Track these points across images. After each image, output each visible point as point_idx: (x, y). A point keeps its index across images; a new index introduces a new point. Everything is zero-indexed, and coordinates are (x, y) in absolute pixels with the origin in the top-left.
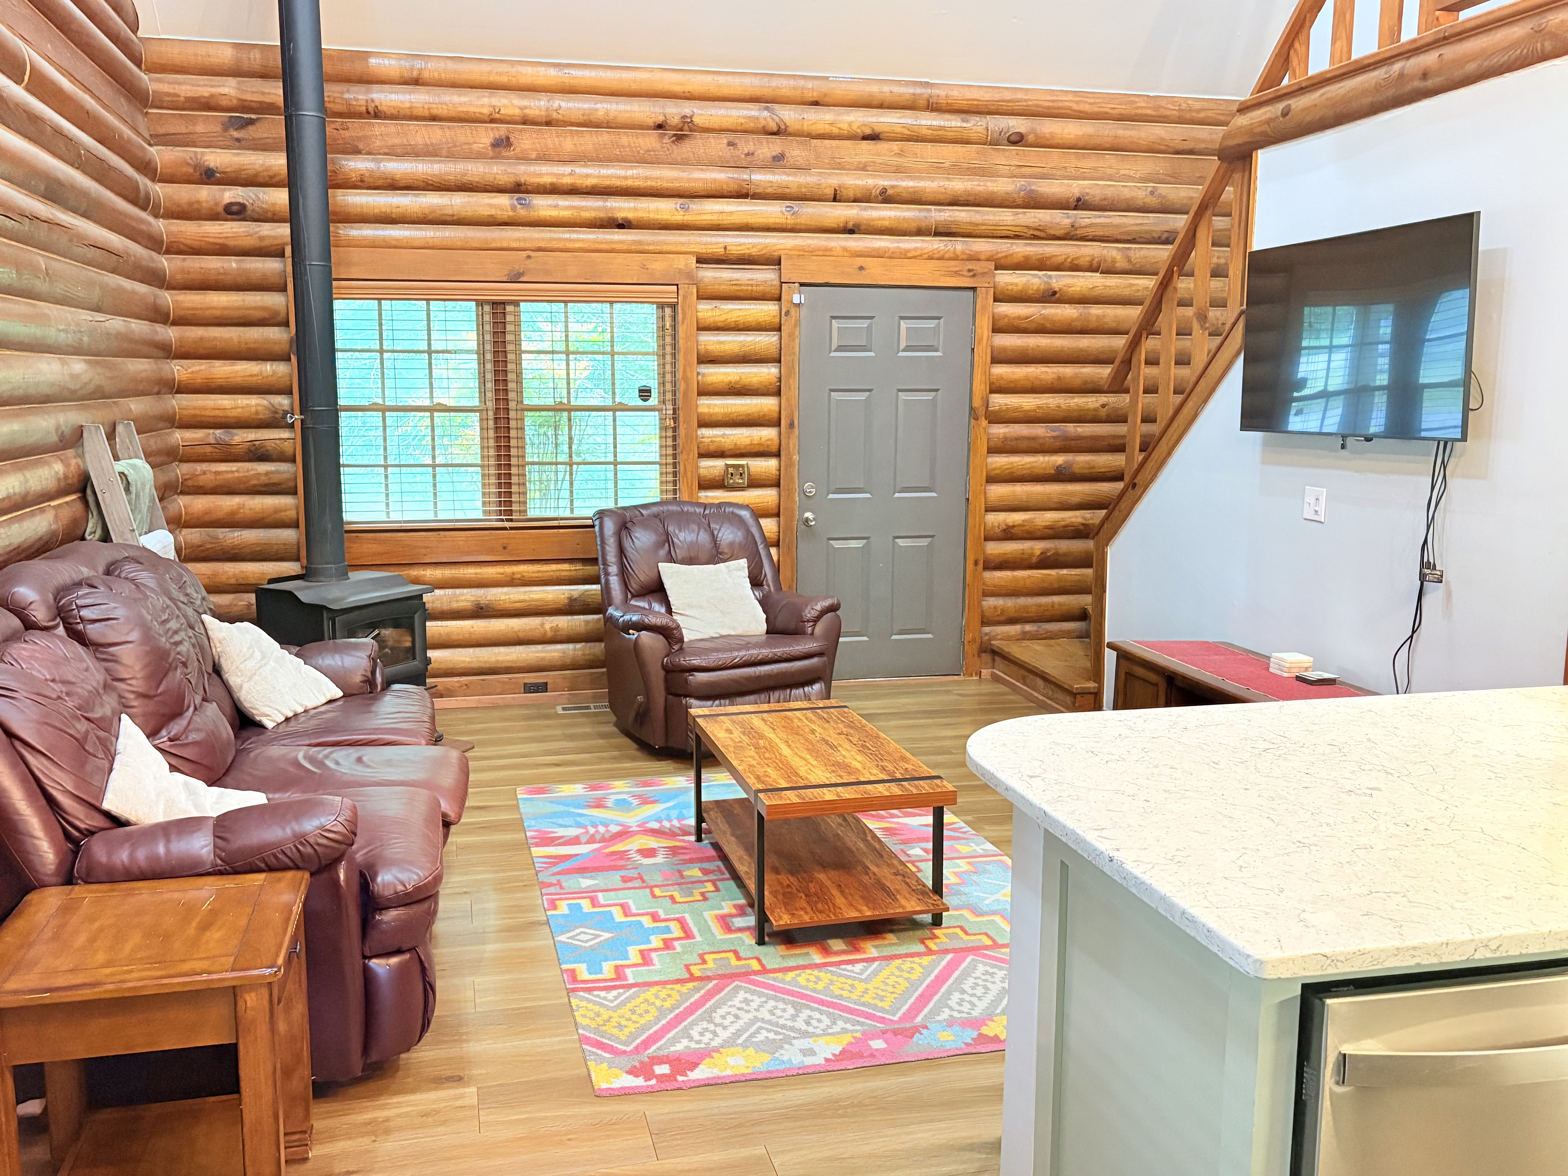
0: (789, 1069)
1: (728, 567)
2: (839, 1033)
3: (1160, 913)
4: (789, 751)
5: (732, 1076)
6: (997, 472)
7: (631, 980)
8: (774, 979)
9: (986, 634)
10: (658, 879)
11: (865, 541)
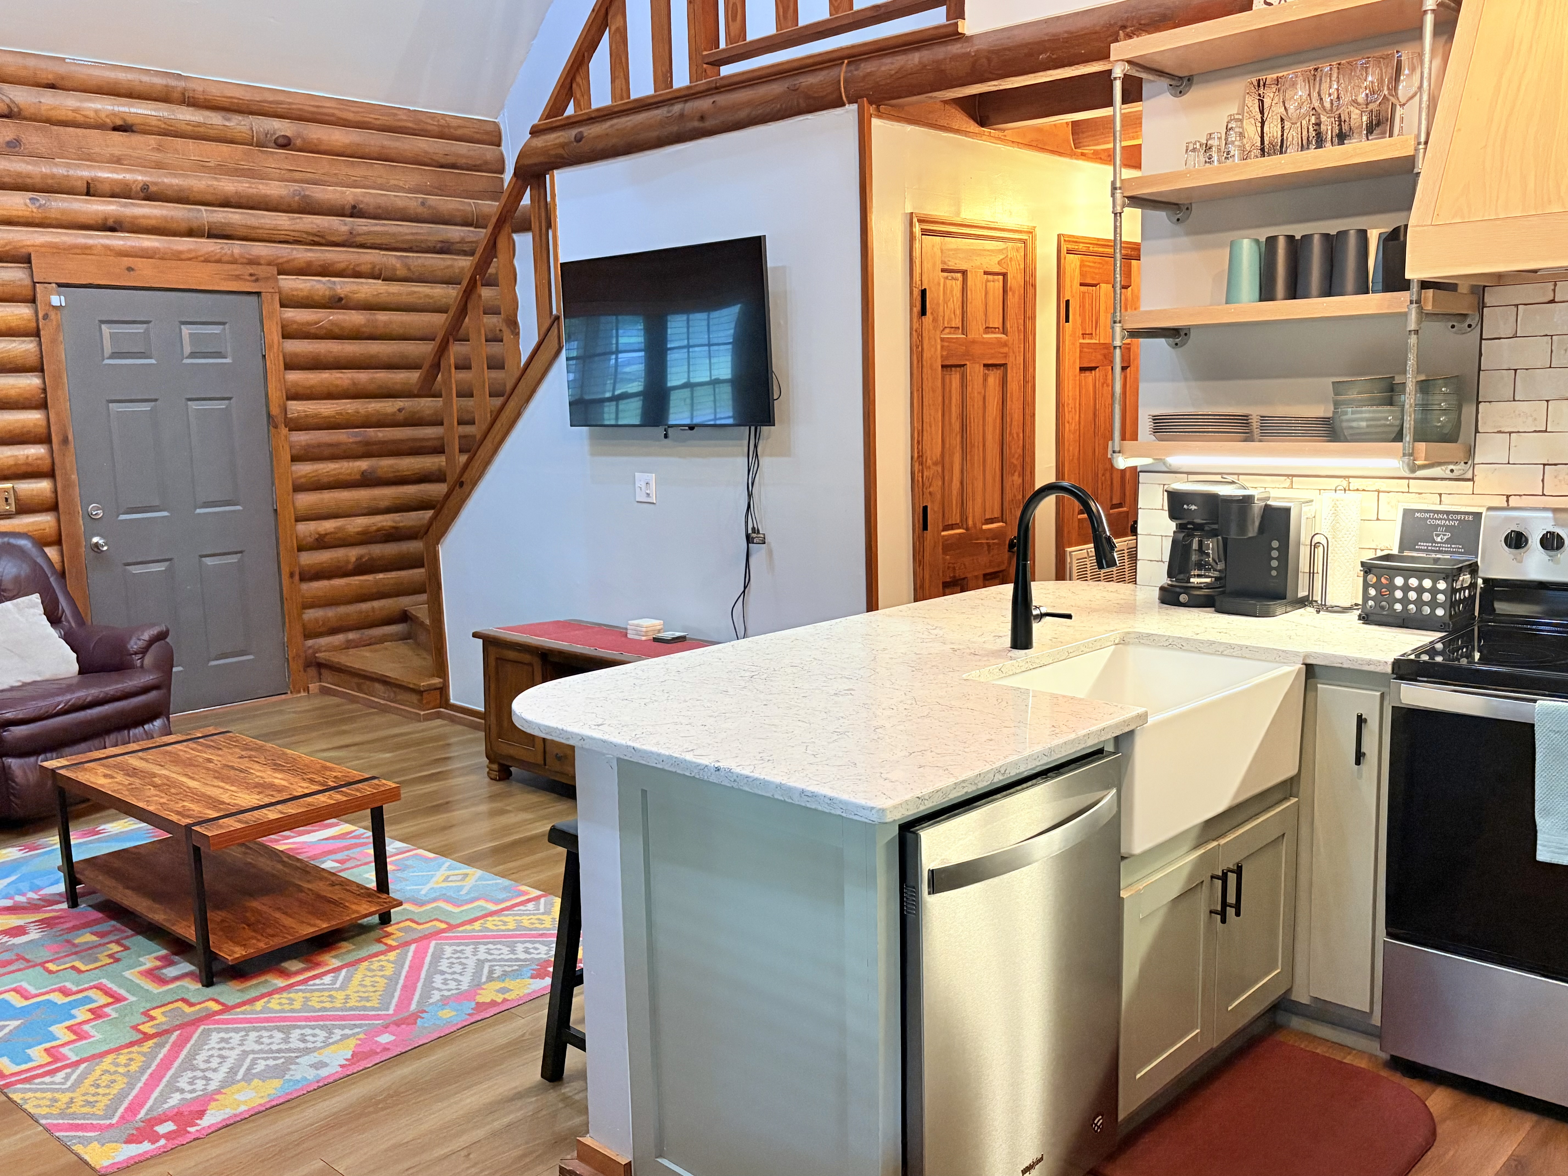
0: (308, 1085)
1: (16, 605)
2: (341, 1040)
3: (778, 800)
4: (196, 783)
5: (249, 1110)
6: (303, 480)
7: (74, 1058)
8: (243, 1013)
9: (310, 647)
10: (45, 954)
11: (167, 563)
